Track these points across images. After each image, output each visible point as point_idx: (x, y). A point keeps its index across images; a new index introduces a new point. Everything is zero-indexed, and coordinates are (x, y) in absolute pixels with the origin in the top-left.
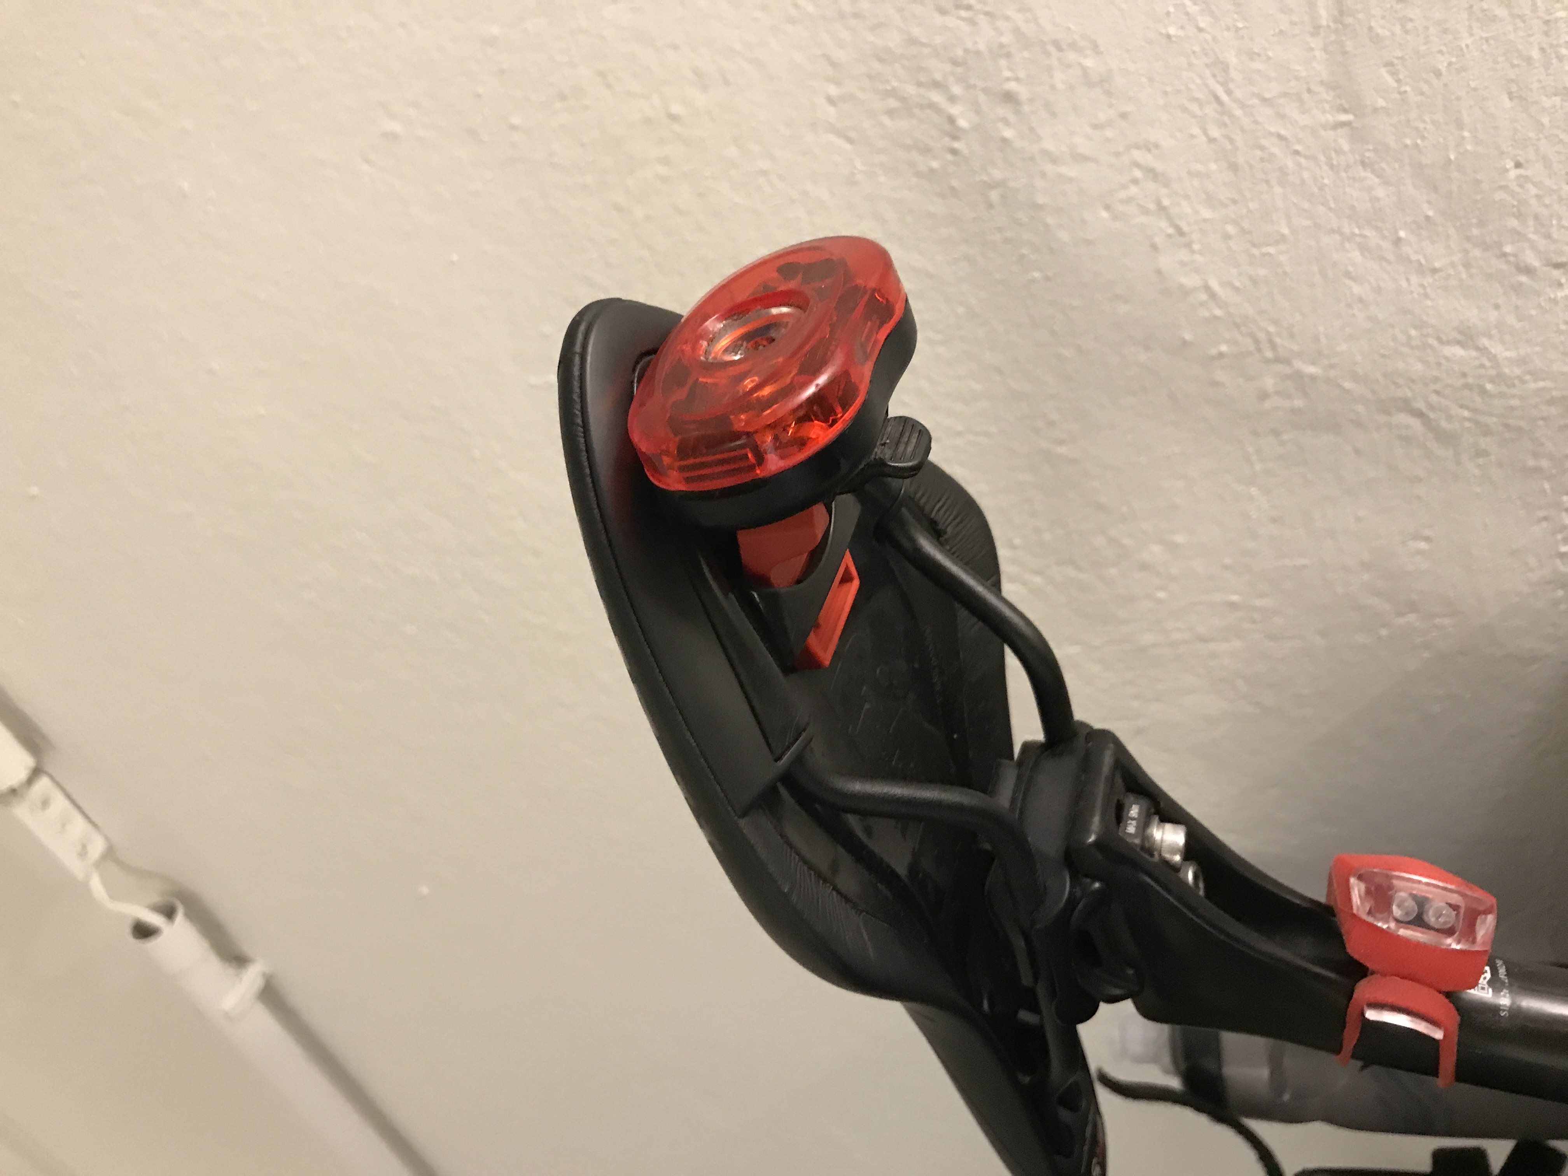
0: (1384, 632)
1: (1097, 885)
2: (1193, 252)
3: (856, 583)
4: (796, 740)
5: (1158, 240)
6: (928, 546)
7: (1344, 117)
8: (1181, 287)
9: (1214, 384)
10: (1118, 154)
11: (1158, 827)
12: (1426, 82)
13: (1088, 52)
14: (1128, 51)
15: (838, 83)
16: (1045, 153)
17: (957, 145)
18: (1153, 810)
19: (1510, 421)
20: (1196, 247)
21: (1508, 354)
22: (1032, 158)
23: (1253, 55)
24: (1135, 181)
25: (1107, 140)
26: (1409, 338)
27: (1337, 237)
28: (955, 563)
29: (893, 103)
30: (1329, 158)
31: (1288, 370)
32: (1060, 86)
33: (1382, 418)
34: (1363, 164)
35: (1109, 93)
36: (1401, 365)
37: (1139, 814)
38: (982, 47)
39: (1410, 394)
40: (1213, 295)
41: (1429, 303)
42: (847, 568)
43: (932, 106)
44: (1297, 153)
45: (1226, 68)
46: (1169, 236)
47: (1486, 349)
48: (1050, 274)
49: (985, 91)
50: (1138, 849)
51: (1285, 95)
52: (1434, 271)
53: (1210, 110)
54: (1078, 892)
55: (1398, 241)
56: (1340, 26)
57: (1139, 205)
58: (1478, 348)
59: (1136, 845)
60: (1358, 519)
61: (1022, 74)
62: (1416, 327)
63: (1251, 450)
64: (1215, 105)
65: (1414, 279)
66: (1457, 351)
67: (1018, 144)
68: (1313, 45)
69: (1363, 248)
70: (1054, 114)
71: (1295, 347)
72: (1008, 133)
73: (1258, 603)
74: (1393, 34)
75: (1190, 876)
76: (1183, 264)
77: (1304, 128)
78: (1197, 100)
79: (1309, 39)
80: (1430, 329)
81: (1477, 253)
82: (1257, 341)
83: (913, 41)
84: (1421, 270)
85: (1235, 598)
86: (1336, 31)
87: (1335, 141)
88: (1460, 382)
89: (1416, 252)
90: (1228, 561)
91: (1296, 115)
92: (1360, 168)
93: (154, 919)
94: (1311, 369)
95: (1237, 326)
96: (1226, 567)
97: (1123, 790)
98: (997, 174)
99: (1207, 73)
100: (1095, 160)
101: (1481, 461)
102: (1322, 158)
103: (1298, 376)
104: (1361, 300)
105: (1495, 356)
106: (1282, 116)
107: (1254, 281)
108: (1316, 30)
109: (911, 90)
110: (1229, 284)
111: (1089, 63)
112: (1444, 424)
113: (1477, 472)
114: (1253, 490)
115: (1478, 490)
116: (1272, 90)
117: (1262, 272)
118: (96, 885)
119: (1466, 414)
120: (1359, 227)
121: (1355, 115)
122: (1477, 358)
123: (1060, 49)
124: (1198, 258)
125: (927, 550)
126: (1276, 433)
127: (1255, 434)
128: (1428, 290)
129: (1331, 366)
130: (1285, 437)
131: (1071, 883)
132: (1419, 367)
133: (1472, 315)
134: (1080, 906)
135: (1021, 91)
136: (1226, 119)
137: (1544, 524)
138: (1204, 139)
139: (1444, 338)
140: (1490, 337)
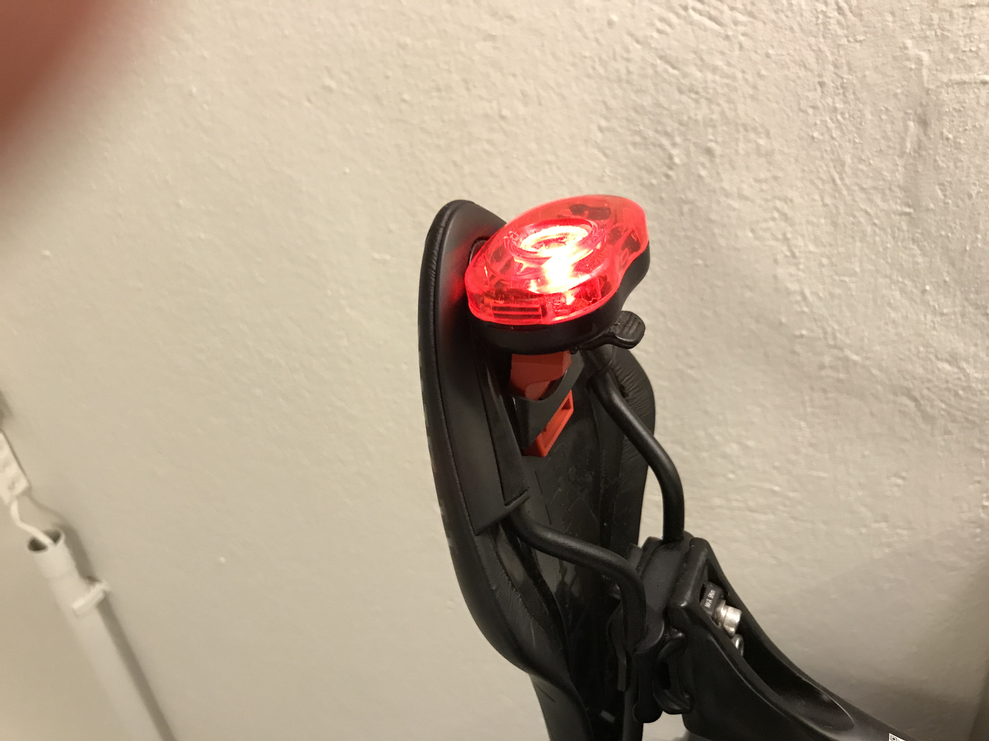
0: (864, 531)
1: (680, 634)
2: (799, 269)
3: (571, 411)
4: (521, 495)
5: (780, 257)
6: (617, 400)
7: (907, 210)
8: (787, 289)
9: (794, 352)
10: (767, 200)
11: (724, 608)
12: (963, 200)
13: (763, 136)
14: (787, 141)
15: (607, 119)
16: (723, 189)
17: (671, 173)
18: (722, 596)
19: (970, 417)
20: (801, 267)
21: (976, 375)
22: (714, 191)
23: (861, 160)
24: (773, 219)
25: (762, 190)
26: (919, 352)
27: (888, 281)
28: (632, 413)
29: (638, 139)
30: (893, 232)
31: (841, 355)
32: (741, 152)
33: (891, 397)
34: (914, 240)
35: (770, 163)
36: (910, 367)
37: (715, 596)
38: (699, 117)
39: (911, 386)
40: (804, 298)
41: (934, 333)
42: (568, 400)
43: (661, 146)
44: (875, 224)
45: (843, 164)
46: (786, 257)
47: (964, 369)
48: (708, 263)
49: (695, 144)
50: (710, 618)
51: (875, 188)
52: (942, 314)
53: (828, 187)
54: (668, 637)
55: (924, 291)
56: (917, 155)
57: (773, 234)
58: (959, 368)
59: (710, 615)
60: (863, 456)
61: (720, 139)
62: (924, 346)
63: (807, 398)
64: (831, 185)
65: (929, 317)
66: (946, 366)
67: (707, 180)
68: (898, 163)
69: (903, 291)
70: (734, 168)
71: (848, 341)
72: (703, 173)
73: (791, 494)
74: (948, 167)
75: (737, 644)
76: (791, 275)
77: (882, 210)
78: (820, 179)
79: (896, 158)
80: (932, 349)
81: (970, 309)
82: (825, 333)
83: (658, 105)
84: (934, 312)
85: (777, 488)
86: (914, 158)
87: (900, 223)
88: (944, 386)
89: (934, 301)
90: (777, 464)
91: (879, 201)
92: (911, 242)
93: (45, 540)
94: (855, 357)
95: (815, 320)
96: (775, 468)
97: (707, 579)
98: (690, 195)
99: (831, 164)
100: (753, 201)
101: (946, 437)
102: (889, 230)
103: (846, 359)
104: (894, 322)
105: (968, 374)
106: (871, 201)
107: (832, 295)
108: (902, 154)
109: (651, 133)
110: (816, 294)
111: (762, 142)
112: (928, 409)
113: (942, 443)
114: (803, 424)
115: (940, 454)
116: (868, 183)
117: (838, 291)
118: (14, 509)
119: (943, 406)
120: (902, 278)
121: (915, 210)
122: (957, 373)
123: (746, 130)
124: (801, 273)
125: (617, 402)
126: (824, 391)
127: (812, 389)
128: (936, 325)
129: (868, 358)
130: (830, 395)
131: (664, 630)
132: (921, 371)
133: (960, 347)
134: (668, 645)
135: (718, 149)
136: (837, 195)
137: (977, 485)
138: (820, 203)
139: (939, 356)
140: (968, 362)
